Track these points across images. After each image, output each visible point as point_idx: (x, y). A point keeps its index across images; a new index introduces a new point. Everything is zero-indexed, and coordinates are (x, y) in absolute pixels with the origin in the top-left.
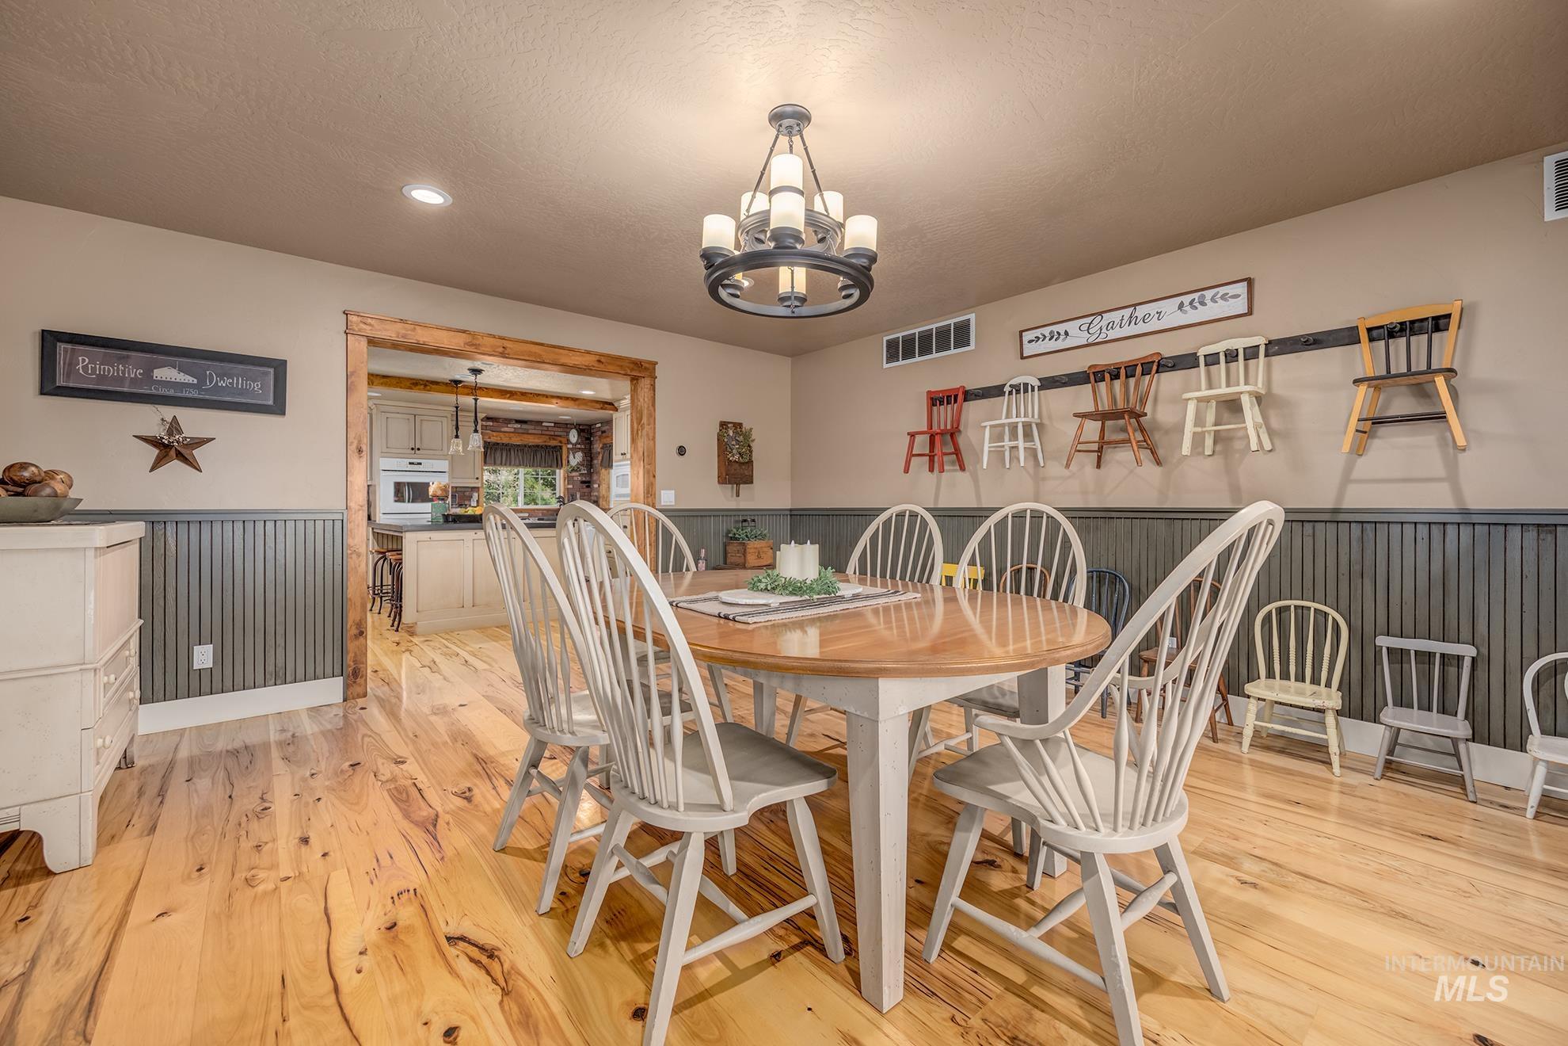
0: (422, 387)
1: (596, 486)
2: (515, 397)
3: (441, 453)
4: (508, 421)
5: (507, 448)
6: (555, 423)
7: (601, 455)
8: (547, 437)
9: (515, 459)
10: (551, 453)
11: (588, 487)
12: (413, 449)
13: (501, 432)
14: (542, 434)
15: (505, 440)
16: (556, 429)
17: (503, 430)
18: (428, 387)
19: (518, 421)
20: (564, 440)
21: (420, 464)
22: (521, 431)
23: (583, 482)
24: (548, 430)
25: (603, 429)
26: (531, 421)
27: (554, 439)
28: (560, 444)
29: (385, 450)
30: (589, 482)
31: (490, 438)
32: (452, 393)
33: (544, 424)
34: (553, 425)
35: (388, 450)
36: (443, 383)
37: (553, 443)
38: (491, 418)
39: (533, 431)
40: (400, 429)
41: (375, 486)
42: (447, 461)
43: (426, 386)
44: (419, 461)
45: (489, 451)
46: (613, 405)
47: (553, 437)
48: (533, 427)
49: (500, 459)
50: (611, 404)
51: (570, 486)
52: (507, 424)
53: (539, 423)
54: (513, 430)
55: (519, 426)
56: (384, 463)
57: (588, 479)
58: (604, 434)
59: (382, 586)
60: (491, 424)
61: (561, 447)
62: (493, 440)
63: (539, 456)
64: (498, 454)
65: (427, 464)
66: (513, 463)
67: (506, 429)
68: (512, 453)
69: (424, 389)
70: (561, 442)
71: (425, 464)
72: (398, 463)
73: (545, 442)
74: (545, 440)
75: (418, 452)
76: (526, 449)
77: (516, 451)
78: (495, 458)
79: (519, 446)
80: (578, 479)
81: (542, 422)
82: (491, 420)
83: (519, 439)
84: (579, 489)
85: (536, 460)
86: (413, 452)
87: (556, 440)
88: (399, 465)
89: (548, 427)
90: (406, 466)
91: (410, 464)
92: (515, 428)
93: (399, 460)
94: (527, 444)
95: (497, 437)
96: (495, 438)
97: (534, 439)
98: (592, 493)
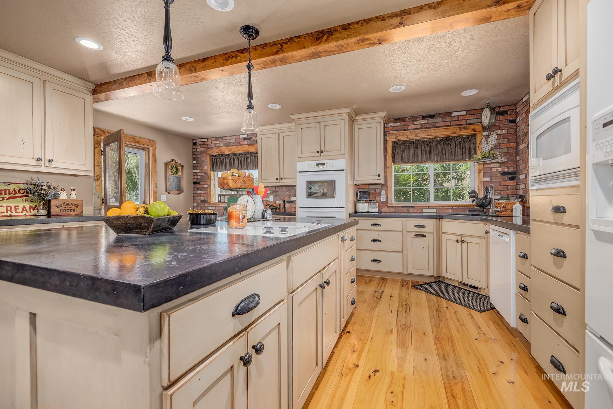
1: (522, 177)
3: (339, 153)
4: (414, 118)
5: (414, 144)
6: (467, 111)
8: (457, 127)
10: (462, 143)
11: (512, 179)
12: (318, 152)
13: (407, 130)
14: (450, 126)
15: (412, 137)
16: (468, 117)
17: (409, 128)
19: (424, 117)
20: (478, 128)
21: (324, 164)
22: (427, 126)
23: (504, 174)
24: (458, 120)
26: (440, 114)
27: (465, 128)
28: (473, 133)
30: (514, 173)
33: (453, 114)
34: (464, 113)
35: (303, 155)
37: (465, 132)
39: (441, 124)
41: (296, 185)
42: (345, 160)
44: (323, 162)
47: (464, 127)
48: (441, 120)
49: (407, 156)
51: (488, 179)
52: (414, 121)
53: (448, 114)
54: (419, 126)
55: (426, 121)
56: (302, 166)
57: (512, 169)
60: (398, 124)
61: (475, 136)
62: (401, 138)
63: (447, 150)
64: (406, 152)
66: (420, 159)
67: (413, 127)
68: (419, 148)
70: (474, 130)
71: (327, 164)
72: (309, 165)
73: (455, 133)
74: (455, 130)
75: (322, 154)
76: (434, 143)
77: (423, 148)
78: (402, 156)
79: (426, 141)
80: (497, 170)
81: (451, 113)
82: (398, 121)
83: (425, 134)
84: (500, 182)
85: (444, 154)
86: (319, 154)
87: (468, 129)
88: (309, 167)
89: (458, 116)
90: (314, 167)
91: (317, 165)
92: (421, 124)
93: (309, 162)
94: (435, 138)
95: (403, 135)
96: (401, 137)
97: (442, 132)
98: (518, 186)
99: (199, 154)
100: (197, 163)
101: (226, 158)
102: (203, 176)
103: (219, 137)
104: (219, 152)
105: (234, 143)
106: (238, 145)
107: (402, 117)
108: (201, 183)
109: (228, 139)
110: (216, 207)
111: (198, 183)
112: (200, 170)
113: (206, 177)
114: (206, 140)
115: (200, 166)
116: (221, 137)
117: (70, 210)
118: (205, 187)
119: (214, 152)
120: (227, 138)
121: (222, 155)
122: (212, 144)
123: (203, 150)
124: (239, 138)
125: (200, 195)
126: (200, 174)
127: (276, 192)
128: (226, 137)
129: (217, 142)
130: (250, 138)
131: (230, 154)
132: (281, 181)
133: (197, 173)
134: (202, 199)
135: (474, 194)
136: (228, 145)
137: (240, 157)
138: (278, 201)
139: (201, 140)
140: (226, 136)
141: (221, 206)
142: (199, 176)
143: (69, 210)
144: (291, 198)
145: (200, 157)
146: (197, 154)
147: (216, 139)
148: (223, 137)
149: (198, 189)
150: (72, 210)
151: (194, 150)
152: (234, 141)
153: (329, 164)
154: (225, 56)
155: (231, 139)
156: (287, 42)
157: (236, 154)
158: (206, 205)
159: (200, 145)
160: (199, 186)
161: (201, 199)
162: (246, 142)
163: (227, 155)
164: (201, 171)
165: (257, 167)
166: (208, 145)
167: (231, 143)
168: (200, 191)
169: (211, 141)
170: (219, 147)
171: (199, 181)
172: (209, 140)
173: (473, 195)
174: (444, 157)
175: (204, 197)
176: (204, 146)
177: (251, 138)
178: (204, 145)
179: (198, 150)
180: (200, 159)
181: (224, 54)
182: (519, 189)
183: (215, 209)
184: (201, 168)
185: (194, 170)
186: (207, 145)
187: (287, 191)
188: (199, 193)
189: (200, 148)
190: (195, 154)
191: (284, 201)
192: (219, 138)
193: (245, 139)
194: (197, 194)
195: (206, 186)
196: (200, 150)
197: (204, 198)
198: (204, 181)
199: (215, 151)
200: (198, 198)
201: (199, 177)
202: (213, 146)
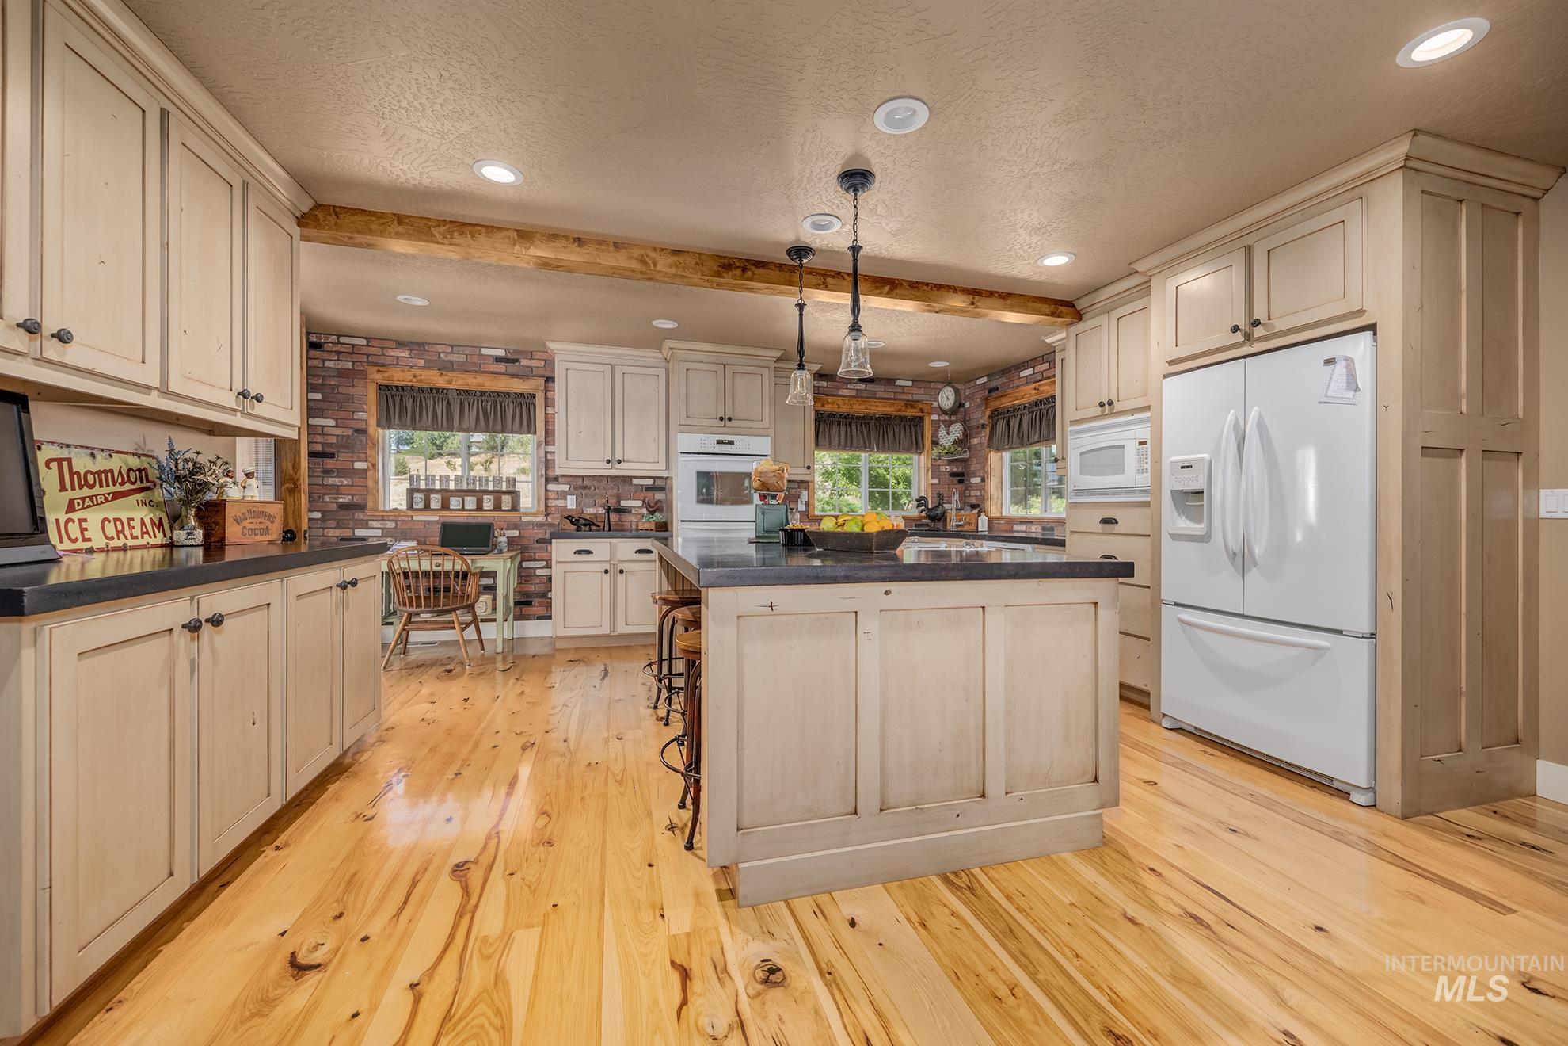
0: (738, 272)
1: (977, 480)
2: (898, 291)
3: (759, 425)
4: (848, 379)
5: (847, 420)
6: (915, 382)
7: (988, 429)
8: (903, 403)
9: (858, 440)
10: (907, 427)
11: (961, 481)
12: (721, 419)
13: (839, 396)
14: (894, 400)
15: (845, 409)
16: (916, 391)
17: (841, 393)
18: (750, 273)
19: (861, 380)
20: (926, 408)
21: (731, 442)
22: (865, 394)
23: (953, 475)
24: (904, 393)
25: (993, 385)
26: (881, 379)
27: (912, 406)
28: (920, 414)
29: (684, 421)
30: (960, 474)
31: (823, 406)
32: (790, 283)
33: (898, 383)
34: (911, 384)
35: (689, 422)
36: (774, 264)
37: (910, 413)
38: (826, 375)
39: (882, 395)
40: (705, 388)
41: (672, 478)
42: (769, 438)
43: (744, 270)
44: (730, 438)
45: (822, 426)
46: (1074, 306)
47: (909, 404)
48: (882, 388)
49: (837, 438)
50: (1070, 305)
51: (936, 481)
52: (848, 384)
53: (891, 381)
54: (854, 393)
55: (864, 387)
56: (685, 441)
57: (960, 469)
58: (994, 394)
59: (671, 658)
60: (826, 384)
61: (922, 418)
62: (828, 409)
63: (891, 435)
64: (834, 432)
65: (743, 443)
66: (855, 445)
67: (845, 392)
68: (854, 427)
69: (742, 278)
70: (922, 411)
71: (738, 443)
72: (703, 442)
73: (900, 410)
74: (900, 407)
75: (728, 424)
76: (873, 422)
77: (859, 426)
78: (830, 436)
79: (863, 418)
80: (946, 469)
81: (895, 380)
82: (824, 378)
83: (863, 407)
84: (948, 485)
85: (886, 439)
86: (722, 423)
87: (915, 408)
88: (703, 445)
89: (903, 387)
90: (713, 445)
91: (719, 442)
92: (857, 390)
93: (703, 436)
94: (874, 414)
95: (833, 403)
96: (830, 406)
97: (885, 406)
98: (967, 492)
99: (334, 376)
100: (324, 400)
101: (434, 398)
102: (347, 439)
103: (411, 343)
104: (411, 381)
105: (461, 364)
106: (476, 372)
107: (831, 373)
108: (342, 457)
109: (443, 352)
110: (396, 521)
111: (331, 456)
112: (336, 420)
113: (361, 441)
114: (363, 342)
115: (338, 410)
116: (418, 344)
117: (261, 529)
118: (355, 467)
119: (395, 379)
120: (439, 348)
121: (422, 390)
122: (383, 355)
123: (351, 367)
124: (480, 355)
125: (336, 490)
126: (338, 431)
127: (585, 487)
128: (437, 346)
129: (406, 354)
130: (513, 359)
131: (448, 390)
132: (618, 466)
133: (323, 427)
134: (347, 499)
135: (923, 501)
136: (445, 367)
137: (482, 402)
138: (590, 507)
139: (342, 340)
140: (438, 344)
141: (415, 518)
142: (335, 437)
143: (257, 529)
144: (622, 502)
145: (337, 386)
146: (325, 376)
147: (401, 344)
148: (423, 344)
149: (328, 472)
150: (263, 529)
151: (315, 363)
152: (462, 358)
153: (741, 443)
154: (721, 261)
155: (452, 353)
156: (833, 277)
157: (467, 392)
158: (359, 515)
159: (339, 353)
160: (330, 464)
161: (341, 500)
162: (501, 367)
163: (437, 390)
164: (343, 423)
165: (533, 430)
166: (368, 355)
167: (451, 362)
168: (337, 480)
169: (383, 348)
170: (411, 367)
171: (329, 450)
172: (373, 343)
173: (921, 502)
174: (887, 444)
175: (353, 495)
176: (355, 358)
177: (517, 360)
178: (353, 353)
179: (328, 364)
180: (336, 391)
181: (721, 257)
182: (970, 496)
183: (396, 527)
184: (341, 415)
185: (310, 419)
186: (366, 357)
187: (612, 488)
188: (330, 482)
189: (338, 360)
190: (319, 376)
191: (608, 509)
192: (416, 345)
193: (498, 360)
194: (323, 485)
195: (359, 465)
196: (339, 367)
197: (350, 497)
198: (353, 452)
199: (400, 377)
200: (326, 496)
201: (334, 440)
202: (389, 361)
